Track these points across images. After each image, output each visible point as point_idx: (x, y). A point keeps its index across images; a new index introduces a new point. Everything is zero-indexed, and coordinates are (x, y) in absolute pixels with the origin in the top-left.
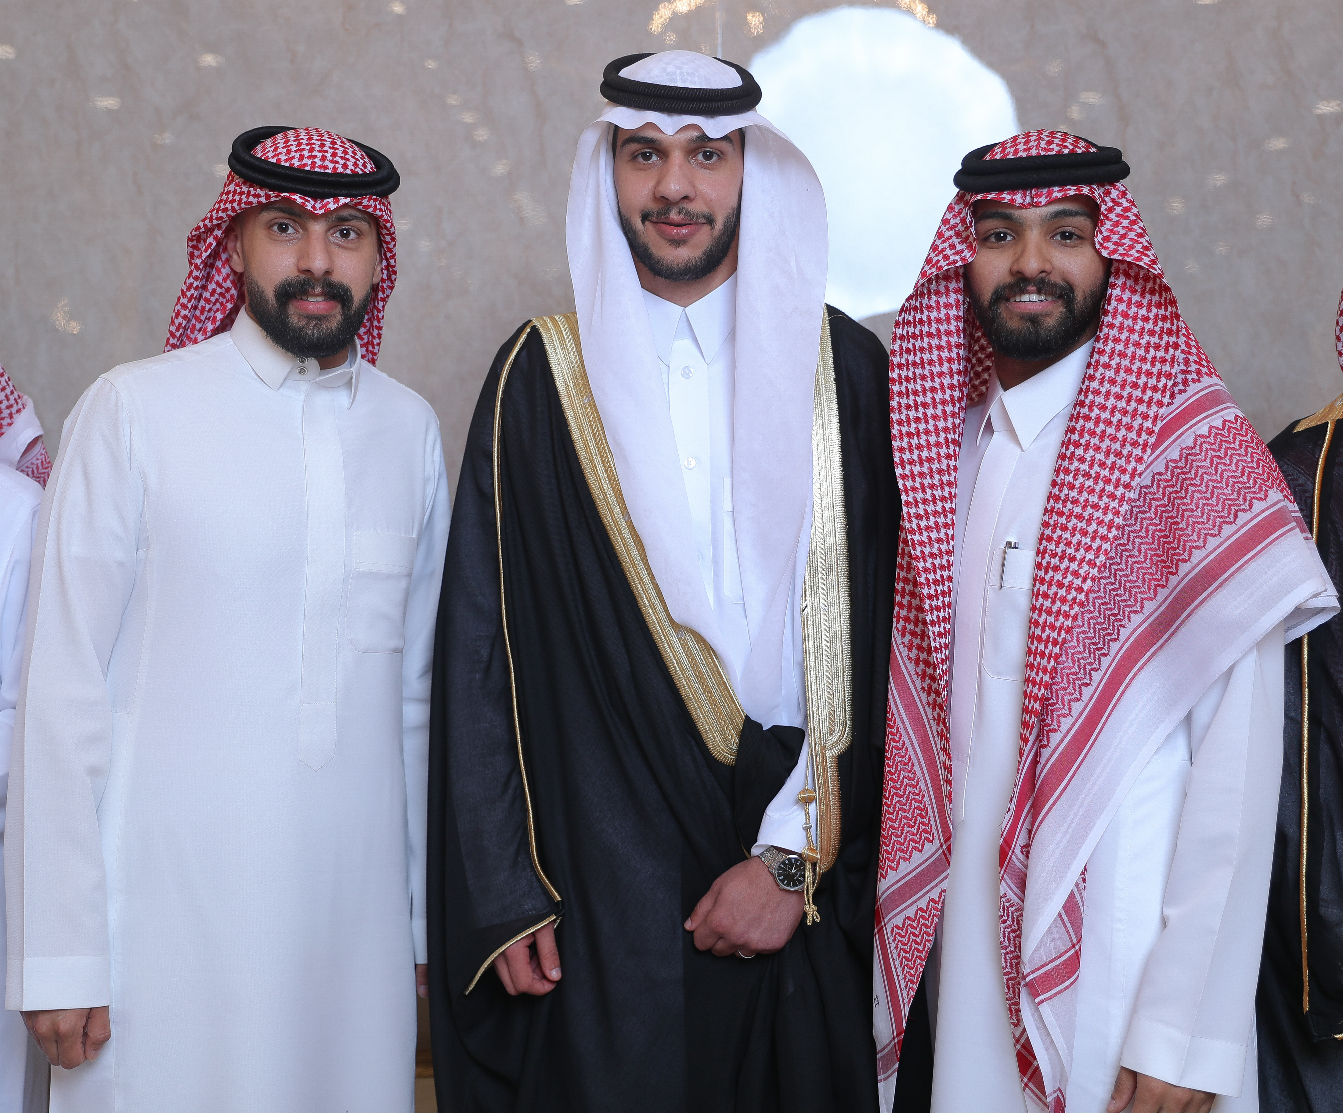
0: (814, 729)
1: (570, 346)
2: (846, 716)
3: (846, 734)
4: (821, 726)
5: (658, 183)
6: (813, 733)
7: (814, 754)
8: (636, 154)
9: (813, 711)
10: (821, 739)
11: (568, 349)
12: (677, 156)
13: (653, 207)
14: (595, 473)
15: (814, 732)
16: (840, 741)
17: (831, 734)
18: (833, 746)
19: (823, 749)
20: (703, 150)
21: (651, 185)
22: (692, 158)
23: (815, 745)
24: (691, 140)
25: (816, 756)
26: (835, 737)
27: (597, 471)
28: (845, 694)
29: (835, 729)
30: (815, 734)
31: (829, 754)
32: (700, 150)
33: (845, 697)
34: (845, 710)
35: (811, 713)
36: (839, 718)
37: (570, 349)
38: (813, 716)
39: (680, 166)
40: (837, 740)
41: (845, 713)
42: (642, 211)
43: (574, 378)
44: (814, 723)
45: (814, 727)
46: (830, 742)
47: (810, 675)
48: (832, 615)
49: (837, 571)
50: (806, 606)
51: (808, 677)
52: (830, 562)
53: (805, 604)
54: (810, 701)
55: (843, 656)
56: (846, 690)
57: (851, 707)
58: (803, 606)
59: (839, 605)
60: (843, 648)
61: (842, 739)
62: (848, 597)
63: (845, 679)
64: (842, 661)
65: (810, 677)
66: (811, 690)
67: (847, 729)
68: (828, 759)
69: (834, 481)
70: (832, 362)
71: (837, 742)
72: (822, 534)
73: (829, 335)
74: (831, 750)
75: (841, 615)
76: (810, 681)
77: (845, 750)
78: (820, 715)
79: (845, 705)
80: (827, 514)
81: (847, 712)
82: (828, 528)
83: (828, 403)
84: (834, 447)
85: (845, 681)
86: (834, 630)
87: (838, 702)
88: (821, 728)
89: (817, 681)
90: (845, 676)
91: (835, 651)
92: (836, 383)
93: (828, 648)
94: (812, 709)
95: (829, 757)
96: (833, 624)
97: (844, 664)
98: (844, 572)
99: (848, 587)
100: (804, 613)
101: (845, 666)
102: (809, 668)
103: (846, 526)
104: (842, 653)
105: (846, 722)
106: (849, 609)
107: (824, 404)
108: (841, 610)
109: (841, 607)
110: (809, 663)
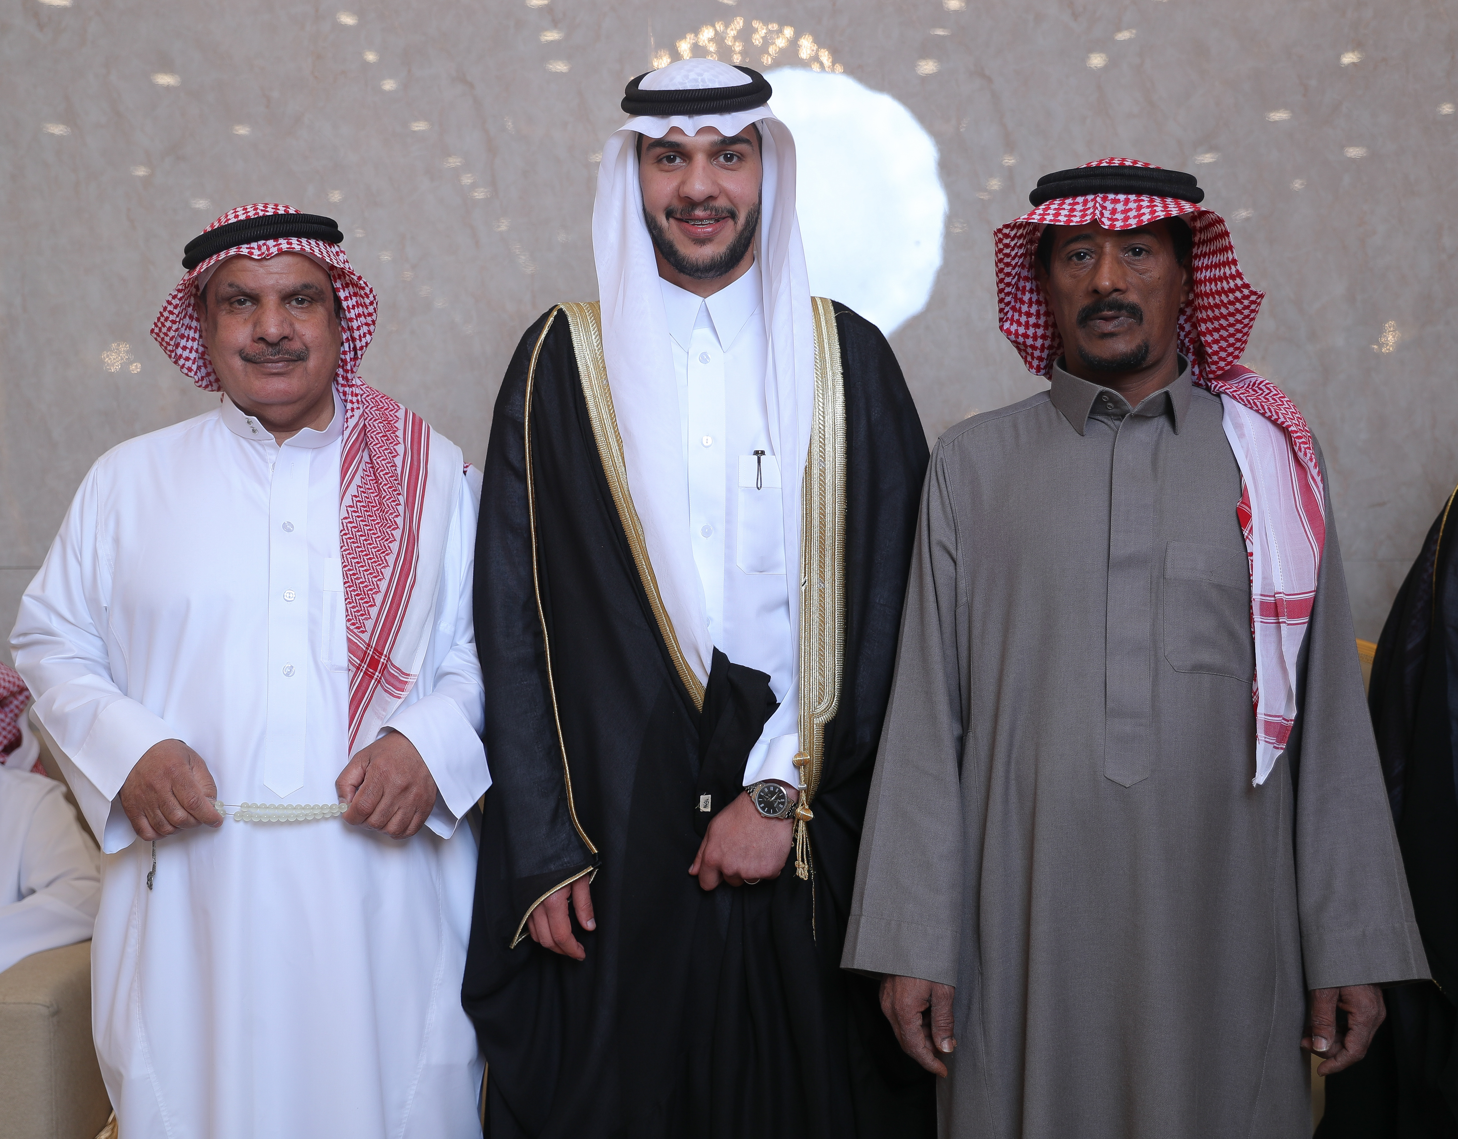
0: (804, 697)
1: (593, 330)
2: (834, 687)
3: (834, 704)
4: (811, 695)
5: (683, 183)
6: (802, 701)
7: (802, 721)
8: (662, 156)
9: (804, 680)
10: (810, 707)
11: (591, 333)
12: (700, 159)
13: (677, 205)
15: (804, 700)
16: (828, 710)
17: (820, 703)
18: (821, 714)
19: (812, 717)
20: (725, 152)
21: (674, 184)
22: (714, 160)
23: (804, 713)
24: (713, 144)
25: (804, 723)
26: (823, 706)
28: (835, 666)
29: (823, 698)
30: (804, 702)
31: (817, 721)
32: (722, 153)
33: (835, 669)
34: (834, 681)
35: (803, 682)
36: (828, 689)
37: (593, 333)
38: (804, 685)
39: (704, 168)
40: (825, 709)
41: (835, 684)
42: (667, 208)
43: (595, 360)
44: (804, 692)
45: (804, 695)
46: (818, 711)
47: (805, 646)
48: (828, 591)
49: (835, 551)
50: (805, 582)
51: (803, 648)
52: (828, 542)
53: (804, 580)
54: (803, 671)
55: (835, 631)
56: (836, 662)
57: (841, 680)
58: (803, 581)
59: (835, 582)
60: (836, 623)
61: (830, 708)
62: (844, 575)
63: (836, 652)
64: (835, 636)
65: (805, 649)
66: (804, 660)
67: (835, 699)
68: (815, 726)
69: (837, 465)
70: (839, 355)
71: (825, 711)
72: (823, 514)
73: (835, 330)
74: (818, 718)
75: (836, 592)
76: (805, 652)
77: (832, 718)
78: (811, 684)
79: (835, 676)
80: (829, 496)
81: (836, 684)
82: (829, 509)
83: (834, 393)
84: (838, 434)
85: (836, 655)
86: (828, 606)
87: (828, 673)
88: (811, 697)
89: (810, 653)
90: (836, 650)
91: (828, 626)
92: (842, 374)
93: (822, 622)
94: (804, 678)
95: (816, 724)
96: (828, 600)
97: (836, 638)
98: (841, 552)
99: (844, 566)
100: (803, 588)
101: (836, 640)
102: (805, 639)
103: (846, 509)
104: (835, 628)
105: (834, 692)
106: (844, 587)
107: (830, 393)
108: (836, 587)
109: (836, 585)
110: (805, 635)
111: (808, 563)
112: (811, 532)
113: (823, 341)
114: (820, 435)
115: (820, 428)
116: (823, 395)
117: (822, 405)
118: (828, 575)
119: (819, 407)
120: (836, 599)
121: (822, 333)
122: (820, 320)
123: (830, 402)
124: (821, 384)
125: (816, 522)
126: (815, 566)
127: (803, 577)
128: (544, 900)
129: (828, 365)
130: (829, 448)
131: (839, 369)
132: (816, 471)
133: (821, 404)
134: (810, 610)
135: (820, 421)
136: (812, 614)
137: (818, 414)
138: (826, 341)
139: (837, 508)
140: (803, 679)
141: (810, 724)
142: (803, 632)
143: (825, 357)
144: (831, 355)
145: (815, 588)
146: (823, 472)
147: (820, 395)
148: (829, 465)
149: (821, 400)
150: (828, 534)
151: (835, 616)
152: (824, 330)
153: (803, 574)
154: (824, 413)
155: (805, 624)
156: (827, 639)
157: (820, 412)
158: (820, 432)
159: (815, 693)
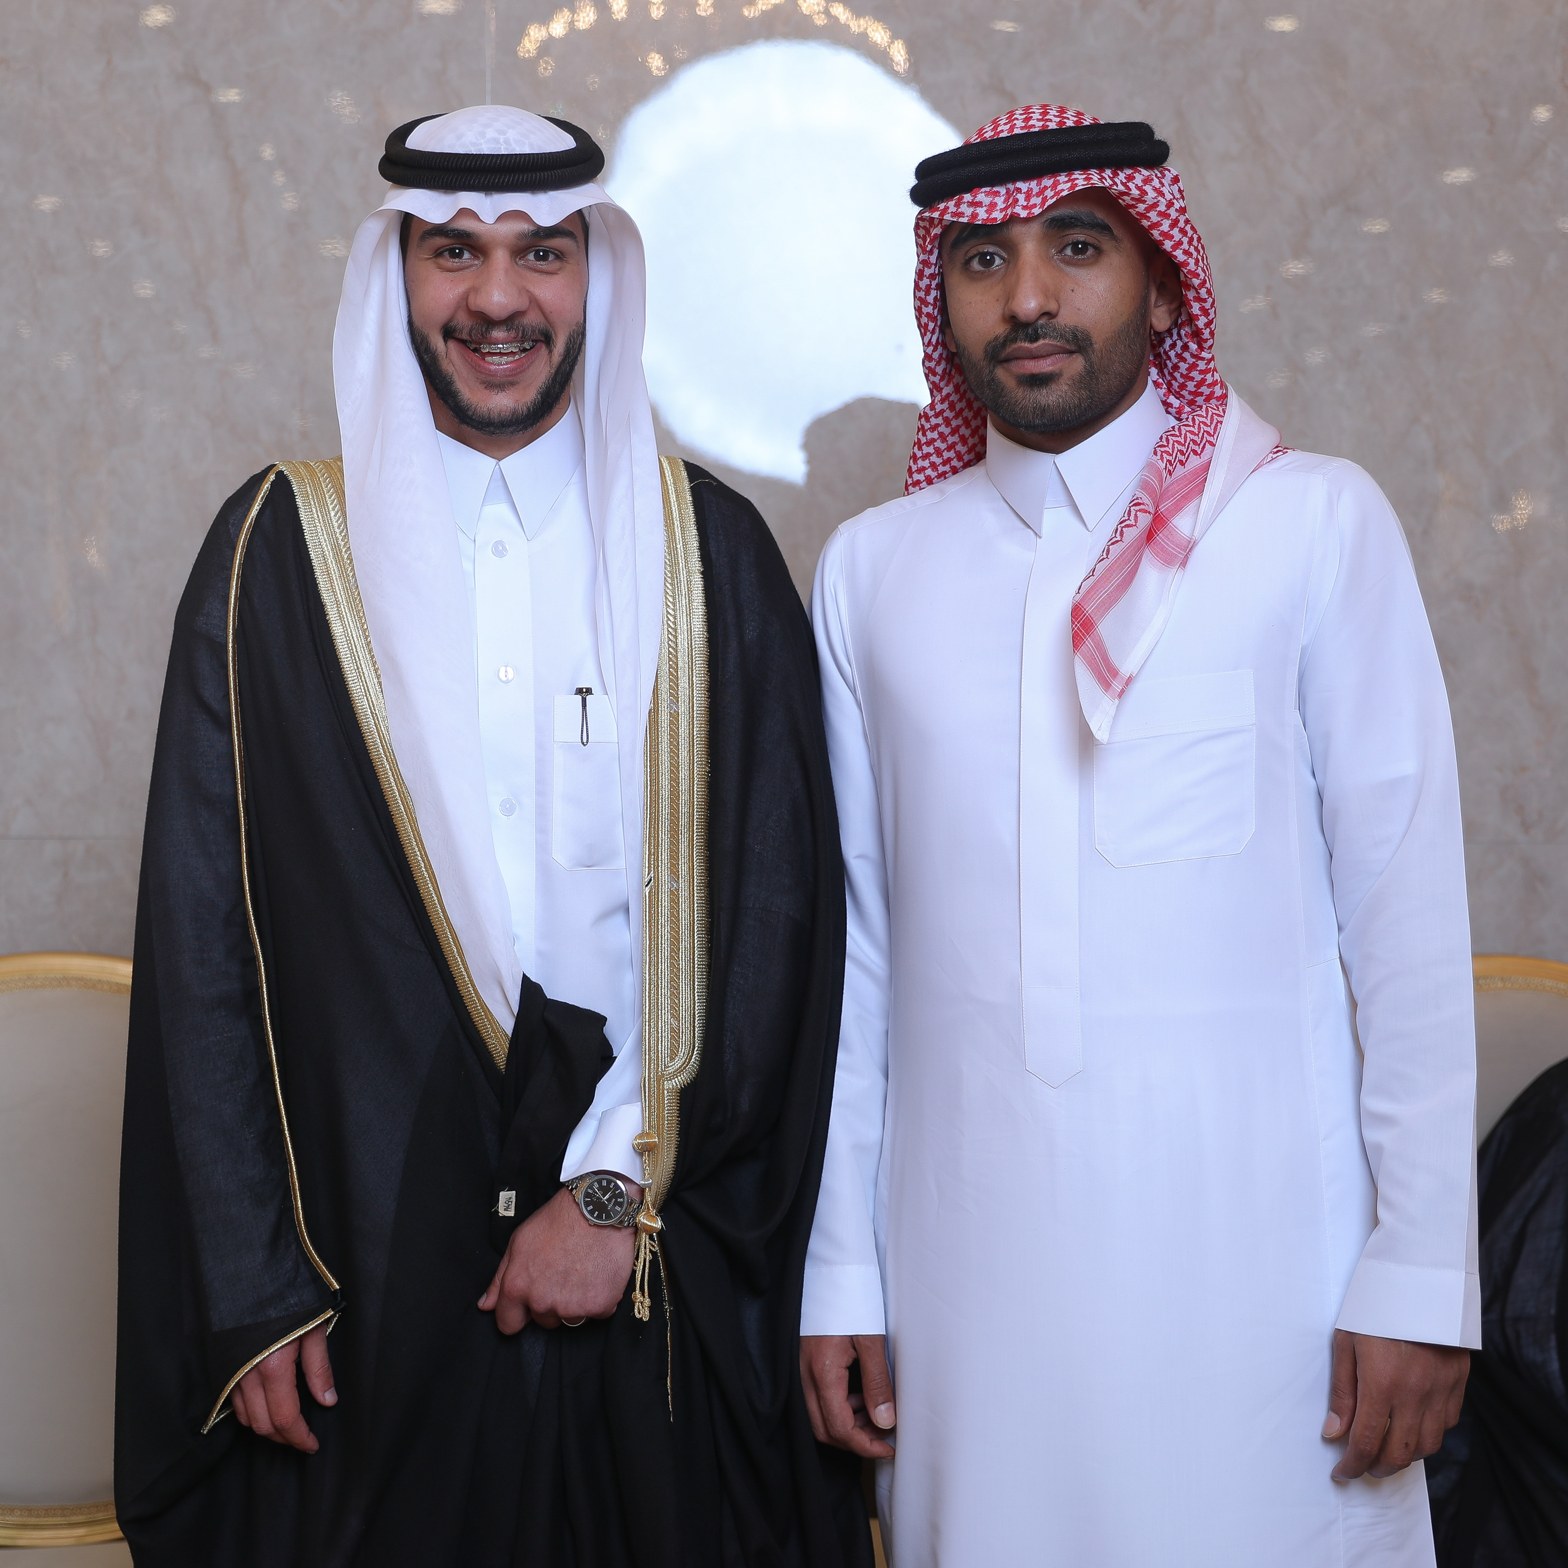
0: (650, 1050)
1: (332, 505)
2: (694, 1034)
3: (693, 1060)
4: (660, 1047)
5: (471, 290)
6: (647, 1057)
7: (646, 1086)
8: (442, 249)
9: (650, 1025)
10: (658, 1065)
11: (328, 508)
12: (500, 257)
13: (461, 321)
14: (363, 685)
15: (649, 1055)
16: (685, 1068)
17: (672, 1059)
18: (675, 1075)
19: (660, 1079)
20: (537, 248)
21: (460, 291)
22: (519, 259)
23: (649, 1073)
24: (521, 236)
25: (650, 1088)
26: (678, 1063)
27: (366, 683)
28: (694, 1004)
29: (678, 1051)
30: (650, 1058)
31: (668, 1085)
32: (532, 250)
33: (694, 1008)
34: (694, 1026)
35: (647, 1027)
36: (685, 1038)
38: (650, 1033)
39: (507, 271)
40: (680, 1067)
41: (694, 1030)
42: (444, 325)
43: (336, 549)
44: (649, 1042)
45: (649, 1047)
46: (671, 1070)
47: (650, 975)
48: (684, 894)
49: (693, 833)
50: (651, 880)
51: (647, 978)
52: (683, 821)
53: (649, 877)
54: (647, 1012)
55: (694, 952)
56: (696, 998)
57: (703, 1023)
58: (647, 880)
59: (693, 880)
60: (696, 941)
61: (687, 1066)
62: (706, 870)
63: (696, 983)
64: (694, 959)
65: (650, 979)
66: (649, 996)
67: (695, 1053)
68: (666, 1092)
69: (695, 708)
70: (696, 544)
71: (680, 1070)
72: (675, 779)
73: (691, 508)
74: (671, 1080)
75: (696, 895)
76: (650, 984)
77: (691, 1080)
78: (660, 1031)
79: (694, 1019)
80: (683, 754)
81: (696, 1030)
82: (683, 774)
83: (690, 601)
84: (697, 662)
85: (696, 987)
86: (684, 915)
87: (684, 1014)
88: (660, 1049)
89: (658, 984)
90: (696, 980)
91: (684, 945)
92: (702, 573)
93: (675, 940)
94: (649, 1021)
95: (667, 1089)
96: (684, 906)
97: (696, 962)
98: (701, 835)
99: (707, 857)
100: (647, 890)
101: (696, 966)
102: (650, 965)
103: (709, 772)
104: (694, 947)
105: (694, 1042)
106: (707, 887)
107: (684, 602)
108: (695, 888)
109: (695, 884)
110: (650, 959)
111: (654, 853)
112: (658, 808)
113: (673, 524)
114: (671, 663)
115: (670, 653)
116: (674, 604)
117: (673, 620)
118: (683, 869)
119: (669, 622)
120: (696, 905)
121: (672, 511)
122: (668, 493)
123: (685, 615)
124: (670, 588)
125: (665, 793)
126: (664, 856)
127: (647, 873)
128: (260, 1362)
129: (681, 561)
130: (683, 683)
131: (696, 565)
132: (664, 718)
133: (671, 618)
134: (658, 922)
135: (670, 642)
136: (660, 927)
137: (666, 633)
138: (677, 523)
139: (695, 771)
140: (647, 1023)
141: (658, 1089)
142: (647, 954)
143: (677, 548)
144: (685, 544)
145: (665, 888)
146: (674, 718)
147: (669, 604)
148: (683, 708)
149: (671, 611)
150: (684, 809)
151: (694, 930)
152: (673, 508)
153: (647, 870)
154: (675, 630)
155: (650, 943)
156: (682, 964)
157: (670, 629)
158: (670, 660)
159: (664, 1045)
